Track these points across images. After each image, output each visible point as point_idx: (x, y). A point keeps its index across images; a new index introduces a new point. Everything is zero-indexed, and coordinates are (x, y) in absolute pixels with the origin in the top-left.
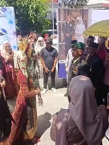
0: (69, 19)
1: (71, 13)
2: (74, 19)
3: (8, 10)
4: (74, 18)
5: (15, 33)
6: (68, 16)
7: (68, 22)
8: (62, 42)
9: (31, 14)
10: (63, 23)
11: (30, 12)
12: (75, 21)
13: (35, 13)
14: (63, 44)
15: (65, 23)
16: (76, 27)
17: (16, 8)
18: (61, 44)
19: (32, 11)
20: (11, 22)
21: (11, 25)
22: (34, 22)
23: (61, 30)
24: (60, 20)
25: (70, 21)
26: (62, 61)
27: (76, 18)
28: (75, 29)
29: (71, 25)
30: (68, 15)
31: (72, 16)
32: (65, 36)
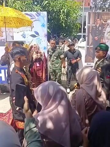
0: (99, 22)
1: (101, 16)
2: (104, 23)
3: (41, 15)
4: (104, 21)
5: (46, 35)
6: (98, 20)
7: (98, 26)
8: (90, 44)
9: (62, 18)
10: (93, 26)
11: (61, 16)
12: (105, 25)
13: (66, 17)
14: (91, 47)
15: (94, 26)
16: (105, 30)
17: (49, 13)
18: (89, 46)
19: (63, 15)
20: (43, 26)
21: (43, 28)
22: (64, 25)
23: (90, 34)
24: (89, 23)
25: (100, 24)
26: (89, 63)
27: (107, 21)
28: (105, 32)
29: (100, 28)
30: (98, 18)
31: (102, 19)
32: (93, 39)
